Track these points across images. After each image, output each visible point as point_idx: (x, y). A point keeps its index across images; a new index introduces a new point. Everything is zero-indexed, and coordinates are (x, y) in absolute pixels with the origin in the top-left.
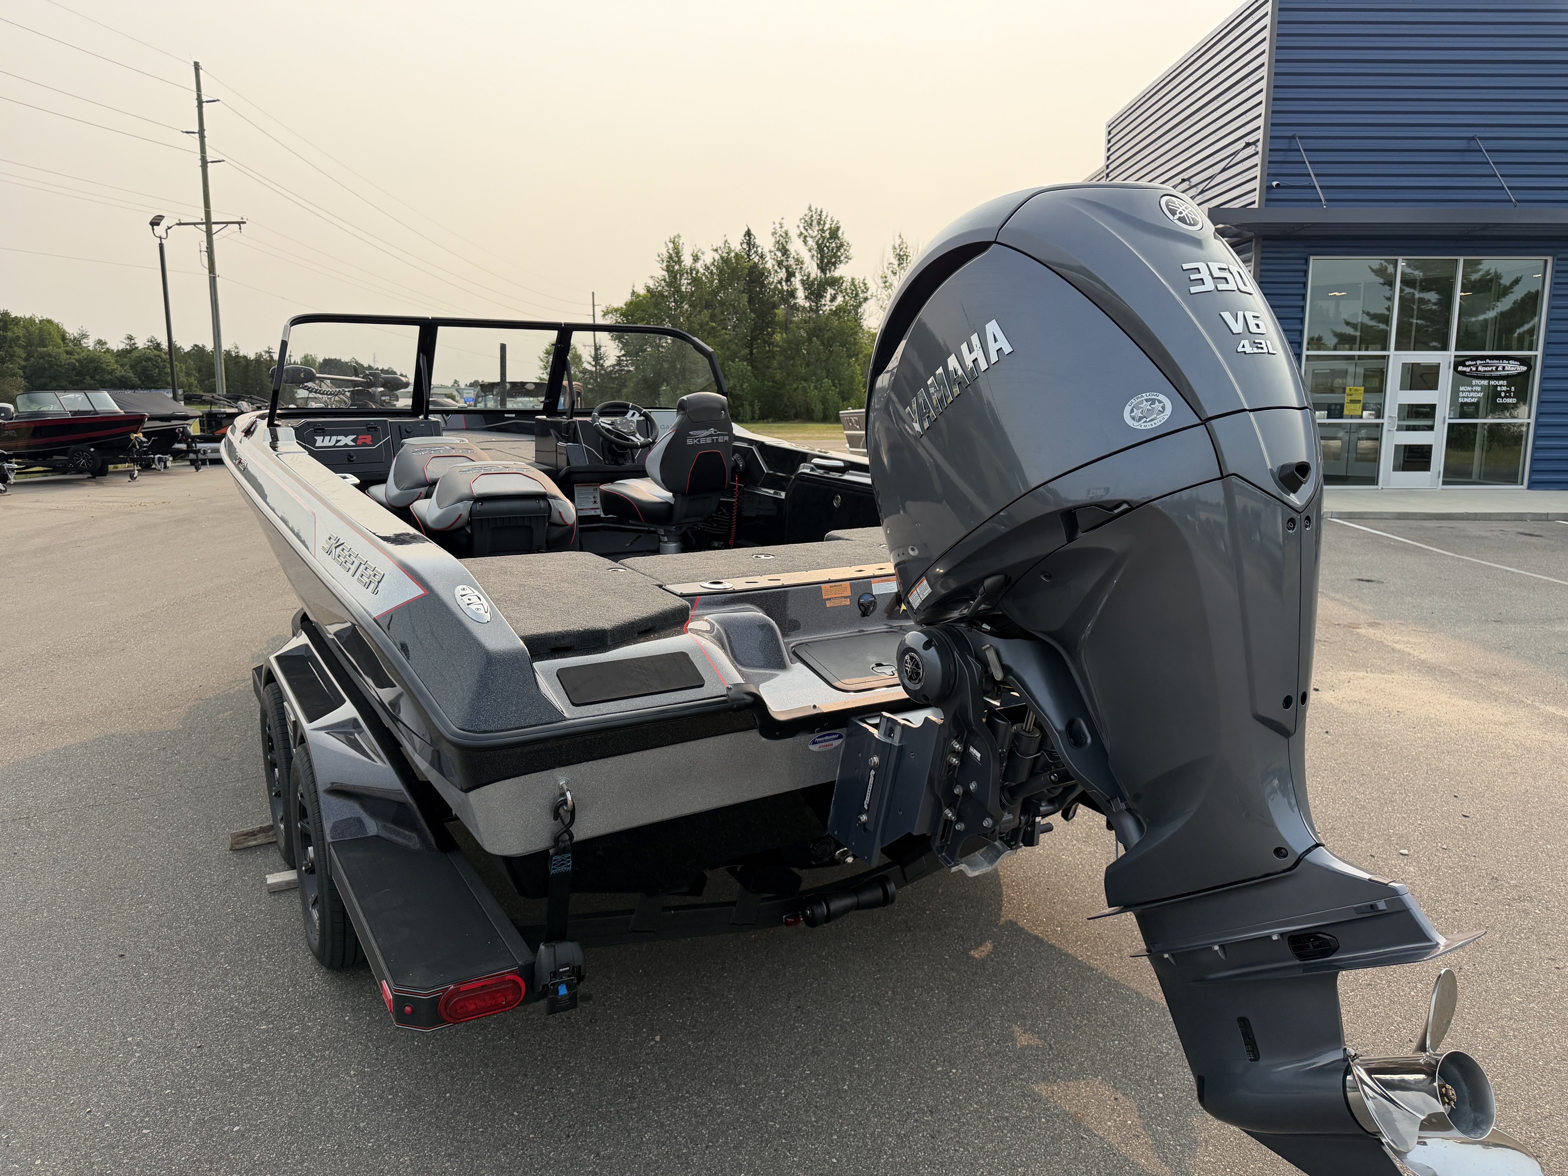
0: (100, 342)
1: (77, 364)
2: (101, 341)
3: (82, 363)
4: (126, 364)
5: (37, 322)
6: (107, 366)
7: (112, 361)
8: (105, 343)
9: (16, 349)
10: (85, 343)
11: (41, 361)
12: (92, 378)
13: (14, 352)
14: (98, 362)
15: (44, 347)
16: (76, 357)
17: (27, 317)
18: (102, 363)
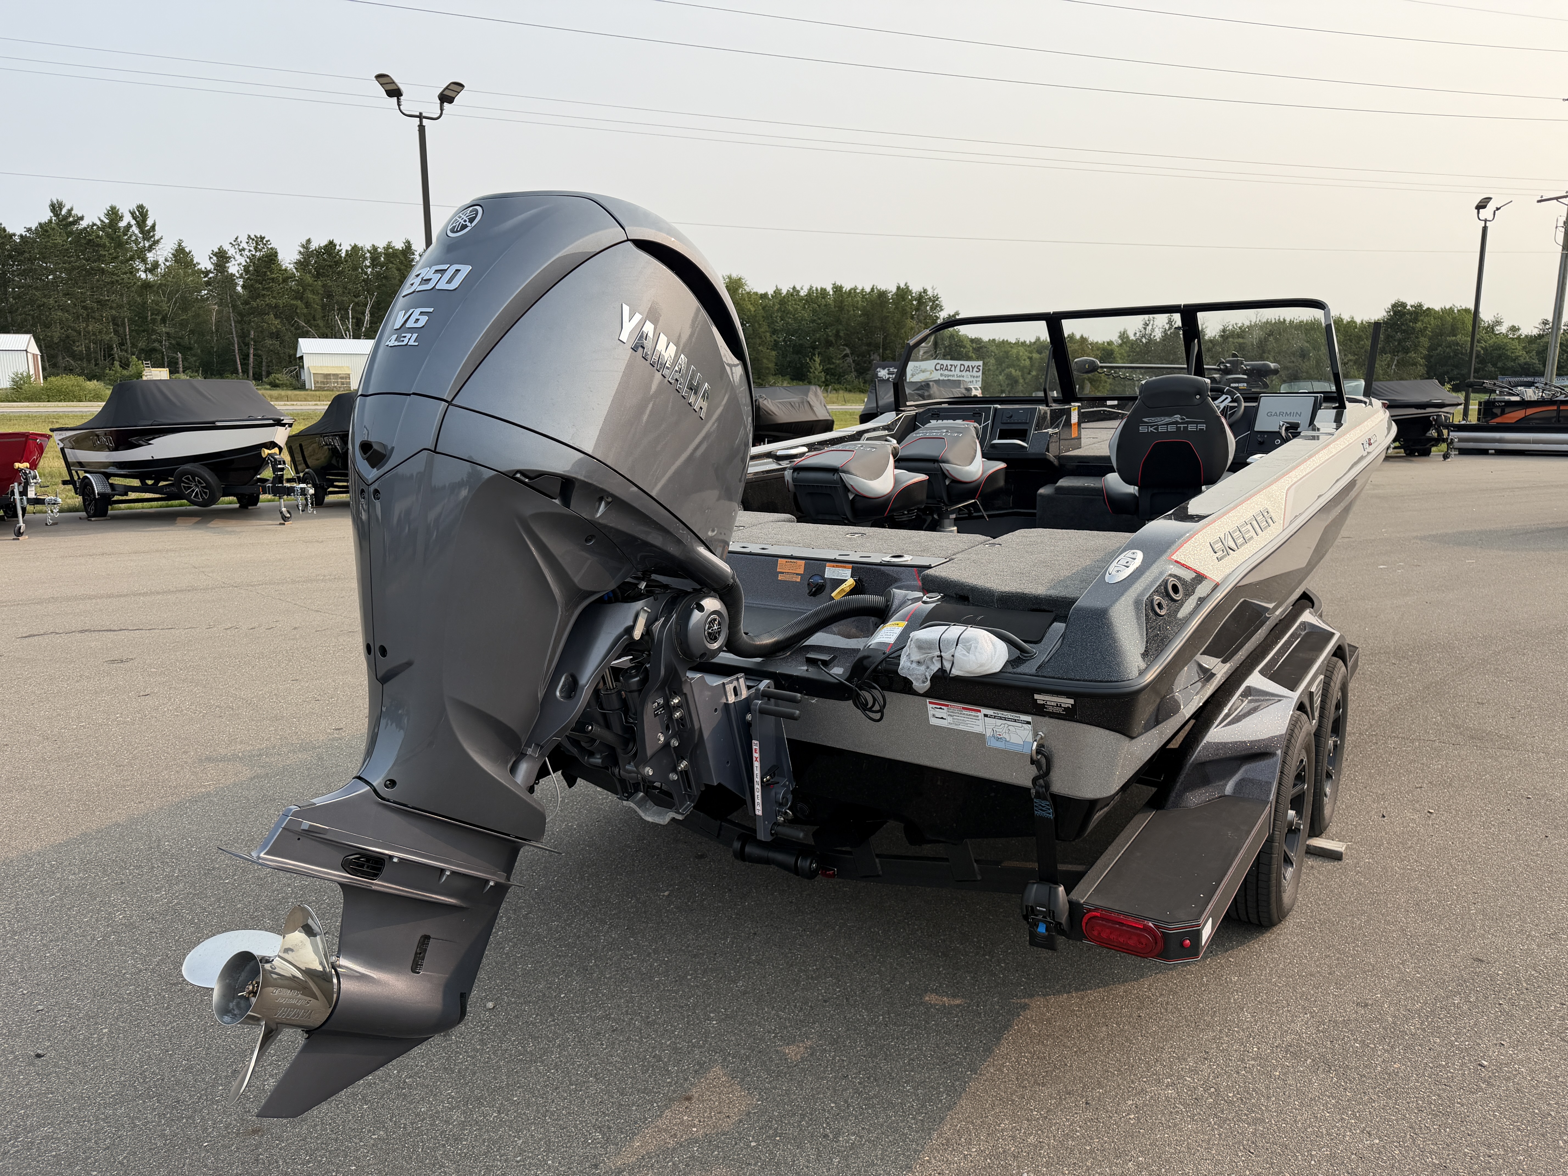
0: (1514, 329)
1: (1482, 352)
2: (1515, 327)
3: (1487, 350)
4: (1533, 350)
5: (1456, 312)
6: (1512, 353)
7: (1519, 348)
8: (1519, 329)
9: (1422, 339)
10: (1497, 330)
11: (1448, 350)
12: (1494, 365)
13: (1419, 342)
14: (1504, 349)
15: (1453, 336)
16: (1483, 344)
17: (1447, 307)
18: (1507, 350)
